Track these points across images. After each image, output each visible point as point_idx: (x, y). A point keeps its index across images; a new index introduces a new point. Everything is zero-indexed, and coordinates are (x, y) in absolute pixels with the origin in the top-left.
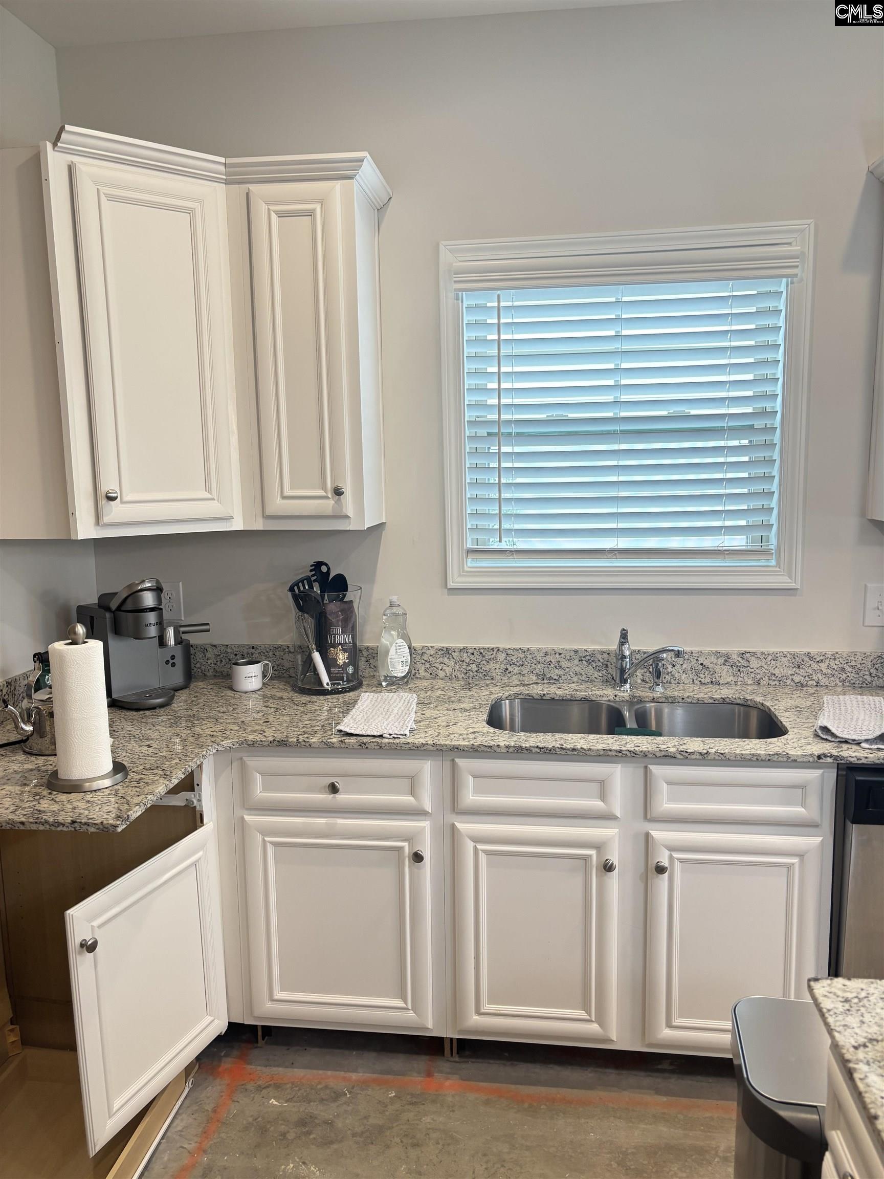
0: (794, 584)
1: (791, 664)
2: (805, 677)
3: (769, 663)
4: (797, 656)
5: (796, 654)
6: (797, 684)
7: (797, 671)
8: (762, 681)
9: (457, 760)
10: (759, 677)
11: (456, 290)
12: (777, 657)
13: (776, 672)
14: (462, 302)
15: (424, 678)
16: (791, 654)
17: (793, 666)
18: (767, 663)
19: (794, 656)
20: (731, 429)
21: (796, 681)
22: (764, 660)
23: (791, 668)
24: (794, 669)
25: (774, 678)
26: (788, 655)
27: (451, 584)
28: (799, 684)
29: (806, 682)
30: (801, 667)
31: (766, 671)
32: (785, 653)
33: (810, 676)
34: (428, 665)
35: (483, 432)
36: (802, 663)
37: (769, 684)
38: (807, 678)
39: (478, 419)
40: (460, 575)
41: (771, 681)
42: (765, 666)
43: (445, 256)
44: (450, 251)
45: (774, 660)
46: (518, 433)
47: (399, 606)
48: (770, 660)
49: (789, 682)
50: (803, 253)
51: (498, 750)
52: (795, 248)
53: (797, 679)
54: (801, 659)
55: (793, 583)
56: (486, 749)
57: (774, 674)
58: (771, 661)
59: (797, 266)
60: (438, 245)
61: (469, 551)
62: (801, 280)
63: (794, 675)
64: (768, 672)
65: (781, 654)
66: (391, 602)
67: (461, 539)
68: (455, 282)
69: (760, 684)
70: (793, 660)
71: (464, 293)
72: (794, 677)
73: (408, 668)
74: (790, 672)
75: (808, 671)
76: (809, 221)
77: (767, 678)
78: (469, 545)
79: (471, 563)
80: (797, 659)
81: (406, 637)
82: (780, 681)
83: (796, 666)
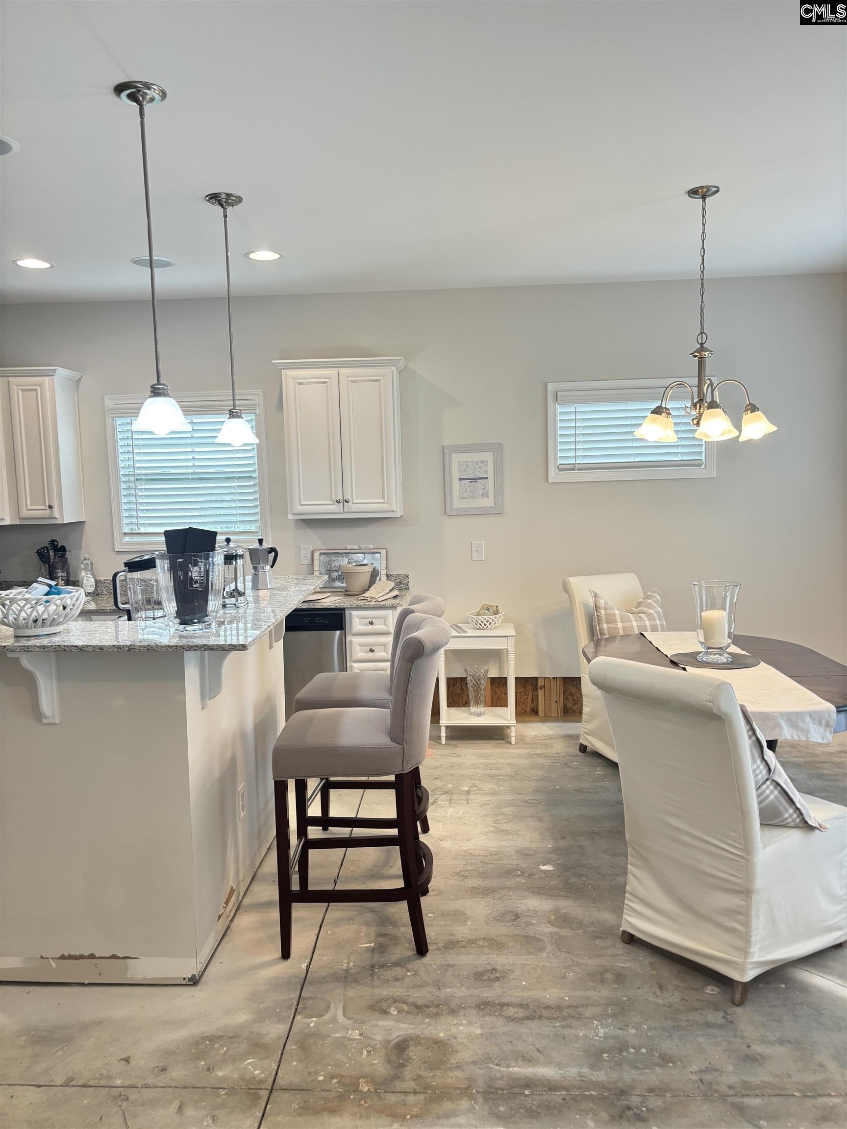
9: (92, 617)
11: (112, 417)
14: (116, 421)
15: (106, 594)
20: (239, 478)
27: (117, 549)
34: (107, 588)
35: (132, 479)
39: (130, 473)
40: (121, 545)
43: (109, 403)
44: (110, 400)
46: (145, 479)
47: (88, 559)
50: (259, 403)
51: (107, 611)
52: (256, 401)
56: (101, 611)
59: (256, 409)
60: (104, 398)
61: (125, 534)
62: (259, 415)
66: (85, 557)
67: (120, 528)
68: (111, 414)
71: (117, 418)
73: (94, 589)
76: (259, 390)
78: (126, 530)
79: (127, 539)
81: (93, 575)
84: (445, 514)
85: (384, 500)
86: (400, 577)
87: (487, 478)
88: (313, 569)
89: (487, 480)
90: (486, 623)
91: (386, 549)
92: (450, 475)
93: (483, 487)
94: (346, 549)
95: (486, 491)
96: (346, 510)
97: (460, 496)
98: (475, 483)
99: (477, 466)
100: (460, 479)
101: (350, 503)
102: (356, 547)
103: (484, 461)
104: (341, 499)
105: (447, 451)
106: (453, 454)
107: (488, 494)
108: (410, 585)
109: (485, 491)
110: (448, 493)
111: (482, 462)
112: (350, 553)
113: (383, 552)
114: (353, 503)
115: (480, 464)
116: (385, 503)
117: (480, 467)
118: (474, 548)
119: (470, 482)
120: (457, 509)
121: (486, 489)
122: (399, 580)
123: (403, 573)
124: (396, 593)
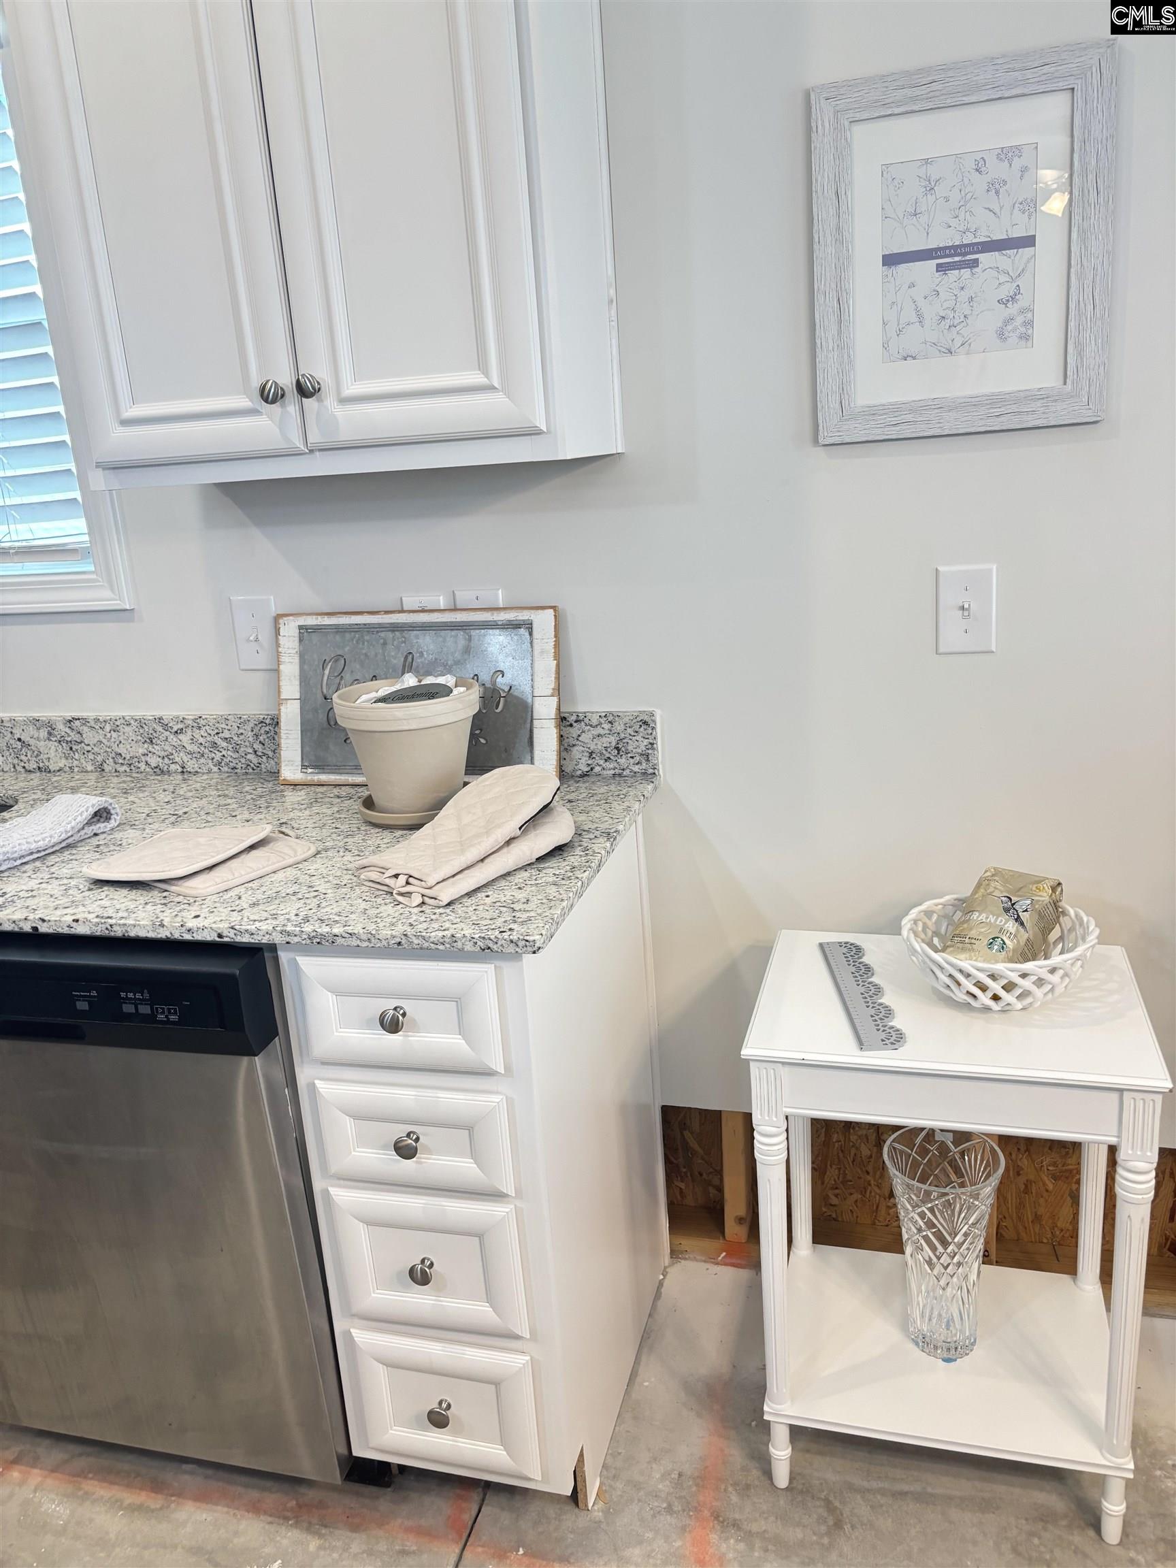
0: (119, 602)
1: (139, 738)
2: (163, 758)
3: (109, 735)
4: (145, 724)
5: (142, 720)
6: (155, 770)
7: (151, 749)
8: (105, 765)
10: (99, 758)
12: (118, 726)
13: (121, 750)
16: (136, 720)
17: (143, 741)
18: (106, 735)
19: (141, 723)
21: (153, 765)
22: (100, 731)
23: (140, 743)
24: (146, 746)
25: (121, 761)
26: (132, 722)
28: (157, 770)
29: (166, 767)
30: (154, 741)
31: (108, 750)
32: (127, 718)
33: (170, 757)
36: (154, 734)
37: (116, 771)
38: (166, 760)
41: (119, 765)
42: (104, 741)
45: (115, 731)
48: (108, 730)
49: (143, 766)
53: (153, 761)
54: (151, 729)
55: (116, 600)
57: (120, 754)
58: (110, 732)
63: (147, 755)
64: (110, 750)
65: (123, 721)
69: (103, 770)
70: (141, 731)
72: (148, 759)
74: (141, 751)
75: (166, 748)
77: (111, 760)
80: (146, 727)
82: (130, 765)
83: (148, 740)
84: (816, 441)
85: (486, 373)
86: (619, 727)
87: (1029, 241)
88: (279, 696)
89: (1028, 251)
90: (1002, 993)
91: (554, 608)
92: (841, 237)
93: (1005, 292)
94: (402, 611)
95: (1022, 311)
96: (314, 437)
97: (885, 346)
98: (966, 273)
99: (980, 183)
100: (891, 260)
101: (329, 401)
102: (442, 602)
103: (1017, 150)
104: (286, 380)
105: (824, 115)
106: (857, 129)
107: (1029, 324)
108: (662, 756)
109: (1013, 309)
110: (828, 335)
111: (1007, 154)
112: (412, 627)
113: (544, 622)
114: (344, 401)
115: (996, 169)
116: (492, 388)
117: (995, 187)
118: (950, 597)
119: (940, 268)
120: (872, 412)
121: (1023, 302)
122: (613, 740)
123: (628, 706)
124: (558, 831)
